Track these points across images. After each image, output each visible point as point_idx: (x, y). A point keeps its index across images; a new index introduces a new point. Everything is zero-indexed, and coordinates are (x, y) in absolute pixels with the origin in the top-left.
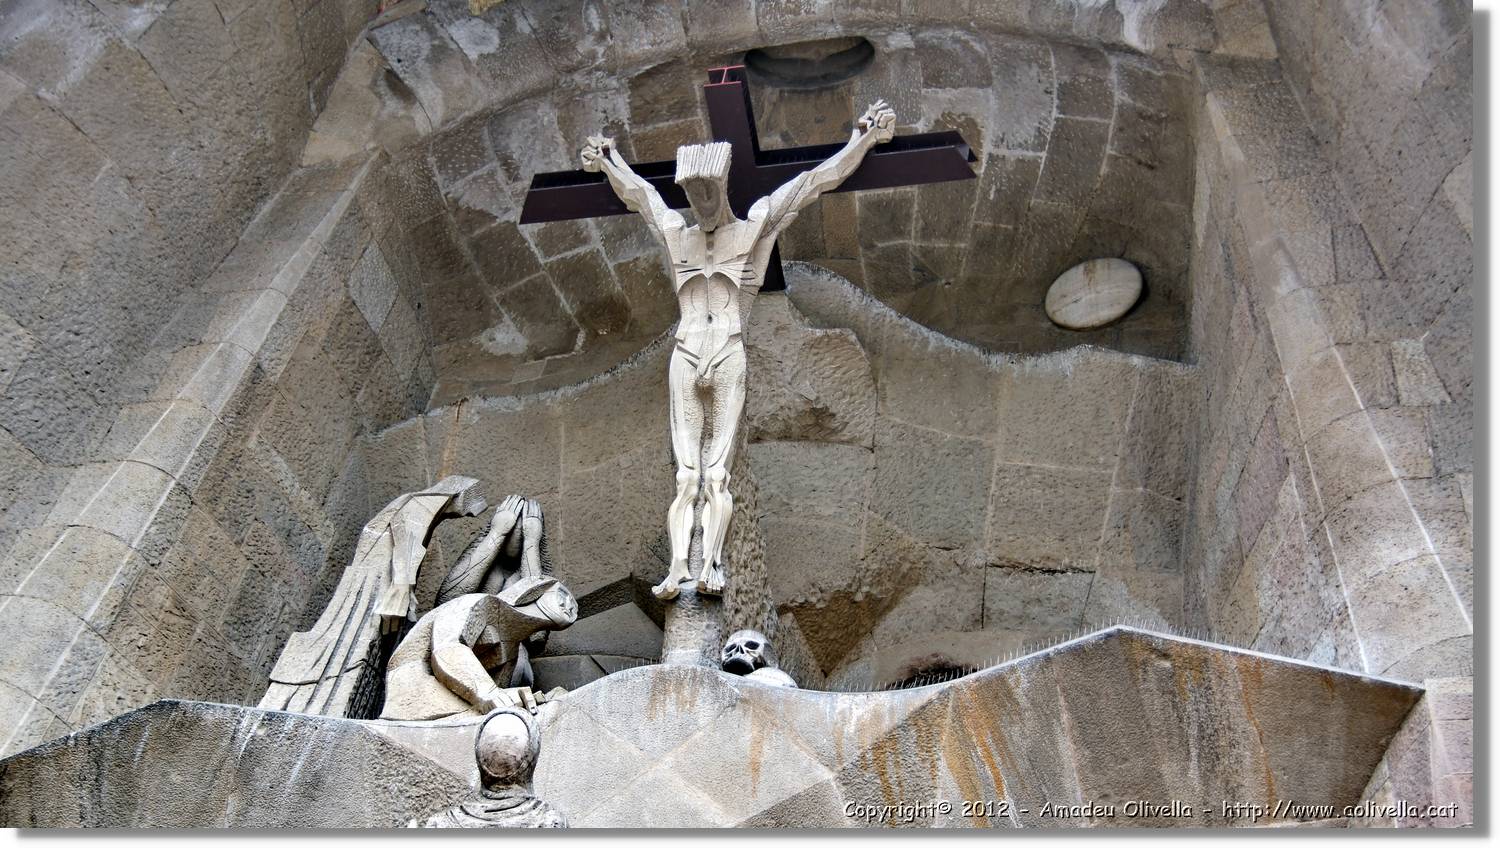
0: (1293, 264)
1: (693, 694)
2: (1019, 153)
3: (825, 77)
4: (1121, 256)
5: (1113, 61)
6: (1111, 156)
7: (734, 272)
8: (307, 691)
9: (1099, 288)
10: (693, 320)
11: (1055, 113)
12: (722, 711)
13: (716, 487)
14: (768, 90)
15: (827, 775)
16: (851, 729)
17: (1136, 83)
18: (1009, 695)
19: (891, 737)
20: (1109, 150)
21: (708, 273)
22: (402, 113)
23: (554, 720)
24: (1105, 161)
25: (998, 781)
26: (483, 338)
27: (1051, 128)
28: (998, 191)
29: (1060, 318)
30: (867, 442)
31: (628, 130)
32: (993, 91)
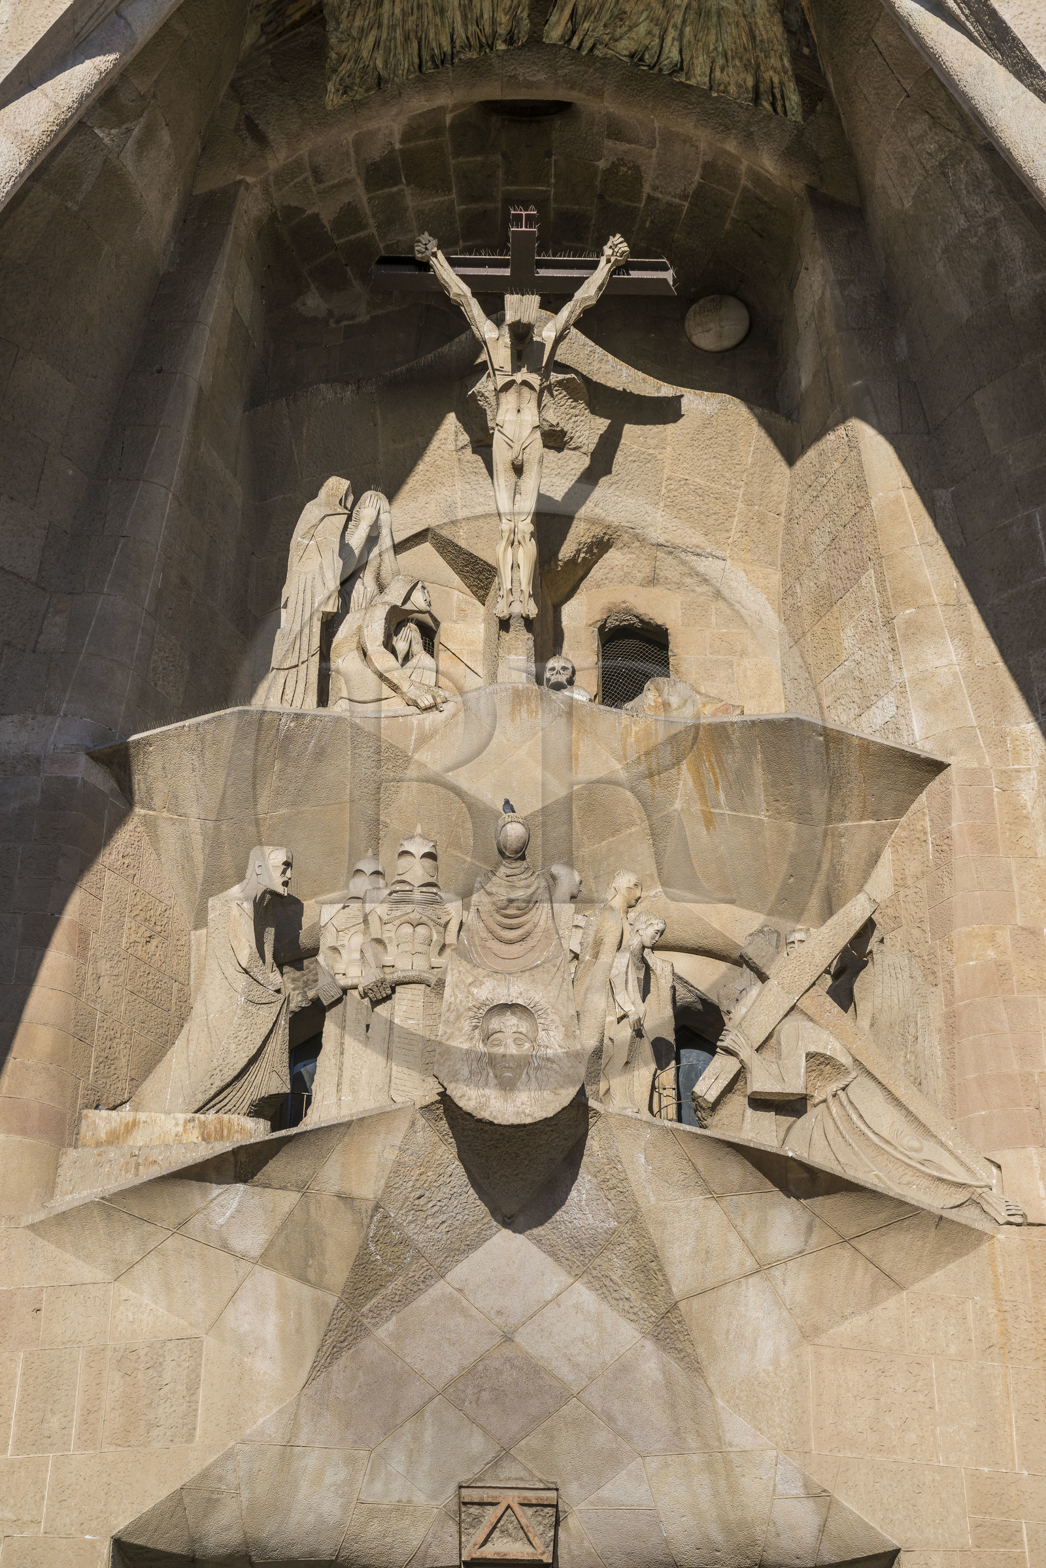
1: (537, 706)
2: (668, 198)
4: (734, 294)
5: (745, 162)
6: (733, 219)
7: (535, 380)
8: (295, 670)
9: (725, 322)
10: (509, 412)
11: (697, 178)
13: (528, 536)
14: (495, 120)
15: (618, 767)
16: (631, 740)
19: (655, 748)
20: (732, 213)
21: (519, 379)
22: (259, 153)
23: (454, 716)
24: (729, 221)
25: (717, 783)
26: (298, 304)
27: (694, 186)
28: (652, 222)
29: (694, 340)
30: (584, 449)
31: (397, 146)
32: (654, 151)
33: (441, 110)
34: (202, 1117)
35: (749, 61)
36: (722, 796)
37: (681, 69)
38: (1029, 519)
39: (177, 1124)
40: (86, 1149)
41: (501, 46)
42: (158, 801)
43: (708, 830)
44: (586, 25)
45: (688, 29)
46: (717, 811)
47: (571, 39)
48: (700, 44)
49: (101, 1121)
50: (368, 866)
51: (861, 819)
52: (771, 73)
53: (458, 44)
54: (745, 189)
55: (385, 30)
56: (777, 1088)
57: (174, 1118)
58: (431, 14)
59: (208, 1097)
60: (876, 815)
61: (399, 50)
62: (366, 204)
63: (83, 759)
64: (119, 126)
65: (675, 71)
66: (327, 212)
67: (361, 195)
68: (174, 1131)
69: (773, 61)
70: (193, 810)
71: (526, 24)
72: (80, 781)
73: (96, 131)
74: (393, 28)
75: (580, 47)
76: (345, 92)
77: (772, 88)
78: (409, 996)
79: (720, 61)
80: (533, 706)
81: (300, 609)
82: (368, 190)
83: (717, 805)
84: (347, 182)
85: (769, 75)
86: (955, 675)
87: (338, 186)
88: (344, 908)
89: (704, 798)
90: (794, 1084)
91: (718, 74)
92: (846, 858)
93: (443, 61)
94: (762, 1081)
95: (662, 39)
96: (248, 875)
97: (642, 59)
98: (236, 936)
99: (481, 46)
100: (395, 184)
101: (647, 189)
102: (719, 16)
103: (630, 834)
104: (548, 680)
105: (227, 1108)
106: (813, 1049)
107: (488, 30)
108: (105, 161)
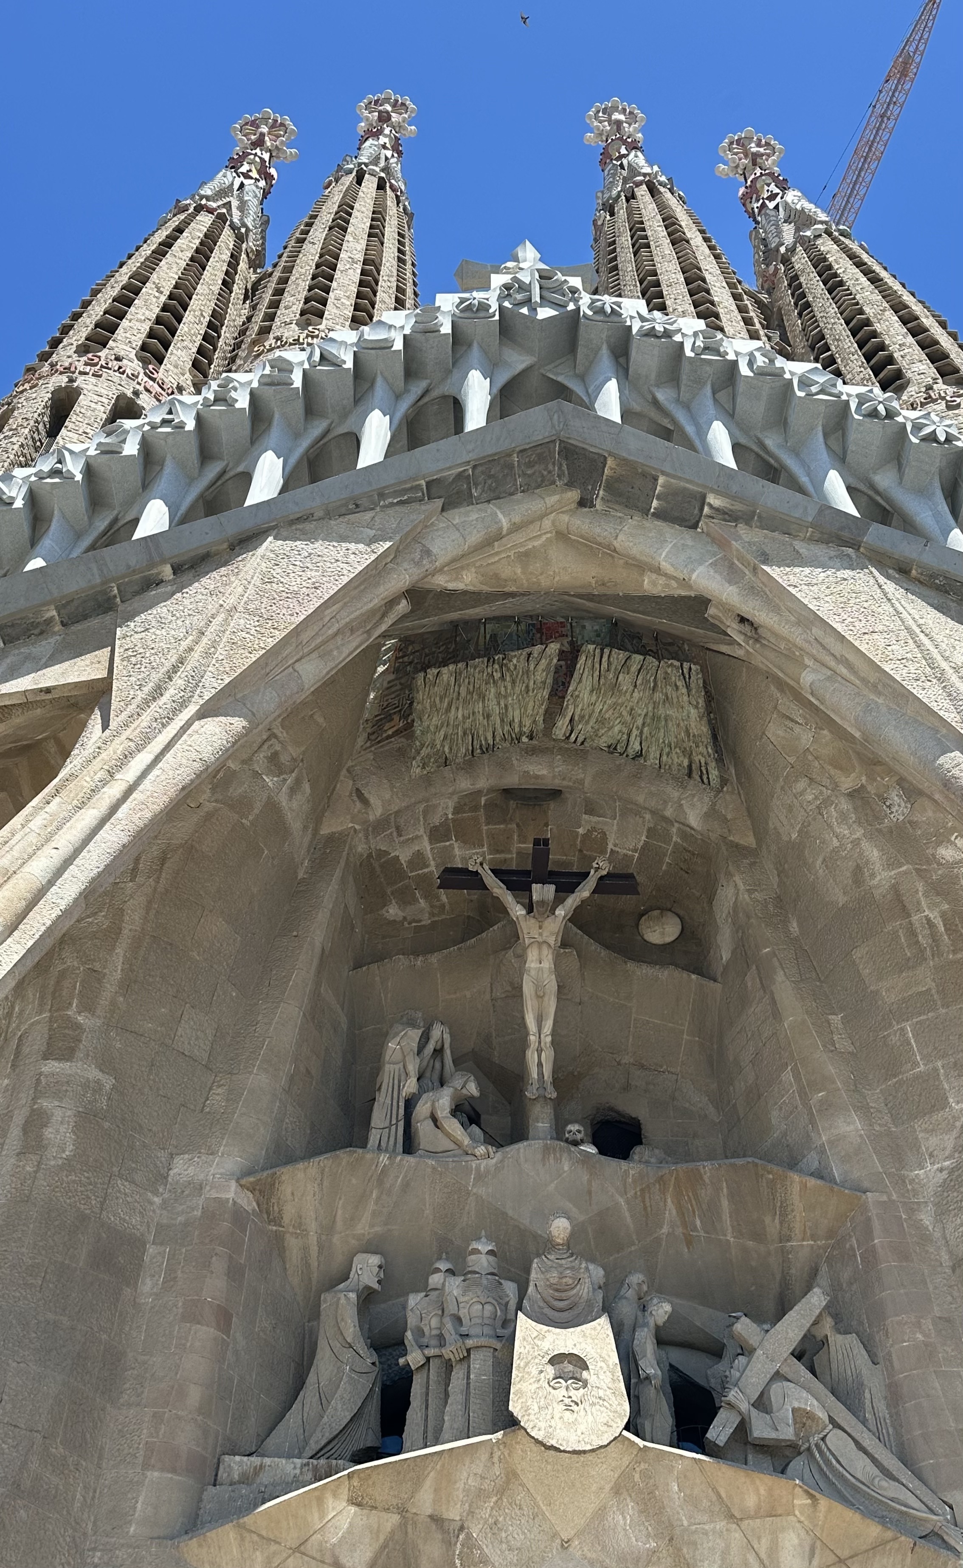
0: (783, 969)
1: (561, 1156)
2: (625, 851)
3: (536, 798)
4: (670, 910)
5: (676, 825)
6: (668, 863)
7: (552, 943)
8: (387, 1130)
9: (665, 926)
10: (532, 961)
11: (644, 838)
12: (573, 1164)
14: (512, 802)
15: (622, 1201)
16: (629, 1181)
17: (684, 835)
18: (701, 1178)
20: (667, 860)
21: (540, 940)
23: (502, 1161)
24: (665, 864)
25: (693, 1211)
26: (383, 911)
27: (642, 843)
29: (646, 937)
30: (578, 1000)
31: (450, 816)
32: (615, 821)
33: (479, 792)
34: (315, 1462)
35: (685, 749)
36: (698, 1223)
37: (641, 755)
38: (902, 1029)
39: (295, 1468)
40: (223, 1487)
41: (524, 739)
42: (286, 1220)
43: (688, 1248)
44: (580, 727)
45: (646, 729)
46: (694, 1234)
47: (570, 735)
48: (654, 739)
49: (236, 1465)
50: (443, 1266)
51: (803, 1240)
52: (700, 757)
53: (497, 739)
54: (676, 843)
55: (451, 727)
56: (773, 1435)
57: (293, 1463)
58: (481, 718)
59: (319, 1447)
60: (813, 1237)
61: (460, 741)
62: (429, 852)
63: (233, 1184)
64: (279, 776)
65: (637, 756)
66: (404, 855)
67: (426, 846)
68: (293, 1472)
69: (702, 749)
70: (312, 1227)
71: (541, 725)
72: (231, 1201)
73: (264, 777)
74: (457, 726)
75: (575, 742)
76: (424, 768)
77: (701, 766)
78: (482, 1357)
79: (667, 750)
80: (558, 1155)
81: (390, 1089)
82: (431, 843)
83: (697, 1230)
84: (417, 837)
85: (697, 758)
86: (861, 1136)
87: (412, 839)
88: (426, 1296)
89: (684, 1224)
90: (787, 1433)
91: (664, 758)
92: (793, 1271)
93: (487, 749)
94: (761, 1430)
95: (629, 736)
96: (351, 1276)
97: (615, 749)
98: (343, 1319)
99: (512, 739)
100: (448, 841)
101: (610, 846)
102: (666, 721)
103: (631, 1252)
104: (568, 1139)
105: (335, 1456)
106: (796, 1405)
107: (517, 730)
108: (269, 797)
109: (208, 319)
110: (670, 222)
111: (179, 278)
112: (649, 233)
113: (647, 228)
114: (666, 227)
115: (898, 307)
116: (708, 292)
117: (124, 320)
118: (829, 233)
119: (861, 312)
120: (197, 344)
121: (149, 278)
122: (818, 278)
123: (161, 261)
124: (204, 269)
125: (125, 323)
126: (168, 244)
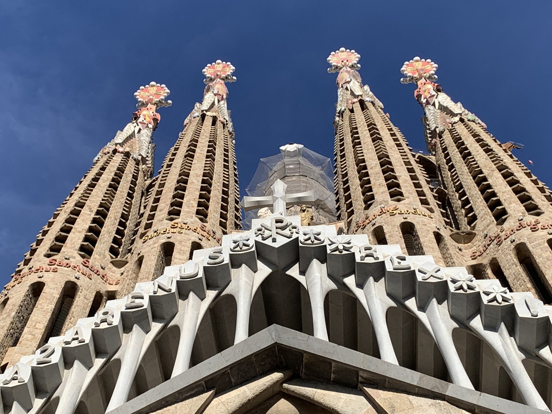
109: (118, 220)
110: (372, 127)
111: (103, 200)
112: (360, 135)
113: (359, 132)
114: (370, 130)
115: (501, 168)
116: (393, 170)
117: (71, 233)
118: (462, 120)
119: (481, 172)
120: (112, 238)
121: (85, 203)
122: (457, 150)
123: (92, 190)
124: (116, 190)
125: (70, 235)
126: (96, 179)
